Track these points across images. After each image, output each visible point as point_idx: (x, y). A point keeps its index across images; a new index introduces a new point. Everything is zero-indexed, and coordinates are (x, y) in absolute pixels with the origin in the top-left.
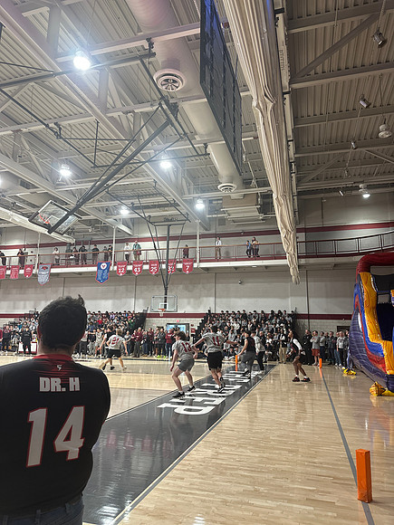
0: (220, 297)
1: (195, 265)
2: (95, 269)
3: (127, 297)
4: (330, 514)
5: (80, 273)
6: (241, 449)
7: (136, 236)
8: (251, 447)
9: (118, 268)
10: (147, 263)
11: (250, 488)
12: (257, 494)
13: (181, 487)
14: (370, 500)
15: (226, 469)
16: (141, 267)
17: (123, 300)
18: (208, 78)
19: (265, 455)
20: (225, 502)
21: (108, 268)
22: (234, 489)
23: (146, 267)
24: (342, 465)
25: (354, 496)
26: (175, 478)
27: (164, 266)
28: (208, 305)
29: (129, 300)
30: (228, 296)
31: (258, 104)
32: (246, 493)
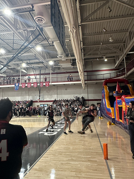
0: (59, 95)
1: (50, 84)
2: (14, 86)
3: (26, 95)
4: (95, 164)
5: (9, 87)
6: (67, 146)
7: (28, 74)
8: (70, 145)
9: (22, 85)
10: (33, 83)
11: (70, 158)
12: (72, 160)
13: (47, 160)
14: (108, 159)
15: (62, 153)
16: (31, 85)
17: (24, 96)
18: (53, 20)
19: (75, 147)
20: (62, 164)
21: (19, 85)
22: (65, 159)
23: (32, 85)
24: (99, 148)
25: (103, 158)
26: (45, 157)
27: (39, 84)
28: (54, 97)
29: (26, 96)
30: (62, 94)
31: (71, 30)
32: (68, 160)
